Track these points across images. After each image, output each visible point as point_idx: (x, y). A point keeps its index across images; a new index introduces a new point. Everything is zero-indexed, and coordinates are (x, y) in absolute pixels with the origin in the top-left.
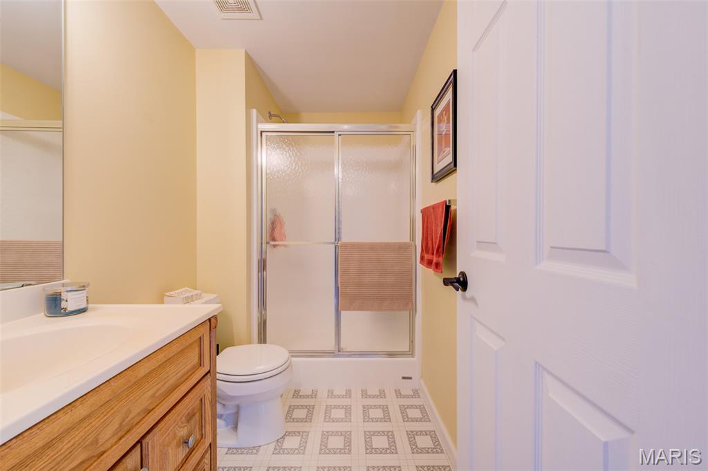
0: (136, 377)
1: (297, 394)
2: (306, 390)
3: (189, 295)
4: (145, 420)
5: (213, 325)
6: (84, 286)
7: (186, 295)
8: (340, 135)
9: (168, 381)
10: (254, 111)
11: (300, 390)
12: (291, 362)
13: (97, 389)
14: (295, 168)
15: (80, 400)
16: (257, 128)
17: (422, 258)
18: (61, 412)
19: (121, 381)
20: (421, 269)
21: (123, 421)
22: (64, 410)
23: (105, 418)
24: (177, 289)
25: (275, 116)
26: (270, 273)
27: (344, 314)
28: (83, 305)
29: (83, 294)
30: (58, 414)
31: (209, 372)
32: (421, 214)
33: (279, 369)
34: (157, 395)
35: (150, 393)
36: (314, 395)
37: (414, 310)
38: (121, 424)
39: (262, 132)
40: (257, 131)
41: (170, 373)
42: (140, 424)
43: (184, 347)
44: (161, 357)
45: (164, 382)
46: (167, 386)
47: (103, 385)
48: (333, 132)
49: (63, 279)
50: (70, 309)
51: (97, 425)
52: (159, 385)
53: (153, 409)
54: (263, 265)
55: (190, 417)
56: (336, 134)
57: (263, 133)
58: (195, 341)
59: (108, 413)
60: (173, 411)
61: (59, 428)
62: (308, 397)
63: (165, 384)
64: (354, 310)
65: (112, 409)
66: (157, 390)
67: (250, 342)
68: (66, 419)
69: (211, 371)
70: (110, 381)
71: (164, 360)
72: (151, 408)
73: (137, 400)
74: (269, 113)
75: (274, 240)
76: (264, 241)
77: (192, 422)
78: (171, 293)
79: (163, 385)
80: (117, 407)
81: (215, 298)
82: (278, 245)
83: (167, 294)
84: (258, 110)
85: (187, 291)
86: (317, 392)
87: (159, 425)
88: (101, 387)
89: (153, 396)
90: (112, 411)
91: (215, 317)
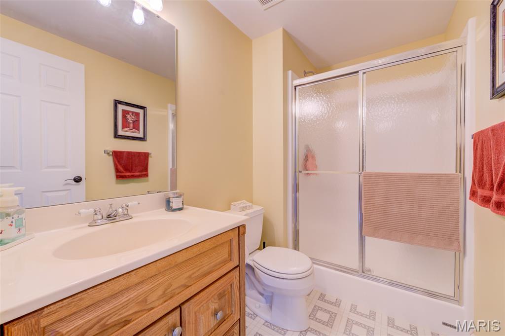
0: (176, 262)
1: (322, 297)
2: (331, 296)
3: (244, 205)
4: (184, 292)
5: (241, 231)
6: (181, 195)
7: (243, 206)
8: (364, 73)
9: (202, 268)
10: (290, 72)
11: (325, 295)
12: (313, 270)
13: (147, 266)
14: (322, 109)
15: (135, 271)
16: (292, 84)
17: (473, 194)
18: (122, 277)
19: (163, 263)
20: (472, 206)
21: (166, 290)
22: (124, 276)
23: (152, 286)
24: (240, 200)
25: (309, 73)
26: (301, 195)
27: (368, 240)
28: (181, 206)
29: (180, 200)
30: (120, 278)
31: (238, 266)
32: (472, 141)
33: (307, 272)
34: (193, 276)
35: (188, 274)
36: (337, 303)
37: (461, 251)
38: (164, 292)
39: (295, 87)
40: (292, 86)
41: (203, 263)
42: (180, 295)
43: (216, 245)
44: (195, 250)
45: (198, 268)
46: (201, 271)
47: (152, 264)
48: (358, 72)
49: (176, 190)
50: (174, 208)
51: (146, 290)
52: (195, 270)
53: (191, 285)
54: (296, 188)
55: (221, 296)
56: (361, 73)
57: (297, 88)
58: (226, 242)
59: (154, 283)
60: (207, 290)
61: (118, 287)
62: (332, 303)
63: (200, 269)
64: (379, 237)
65: (158, 281)
66: (193, 274)
67: (287, 247)
68: (123, 282)
69: (240, 265)
70: (157, 262)
71: (198, 253)
72: (189, 285)
73: (176, 278)
74: (304, 71)
75: (306, 168)
76: (297, 170)
77: (223, 300)
78: (235, 203)
79: (197, 271)
80: (162, 280)
81: (261, 210)
82: (311, 174)
83: (232, 203)
84: (294, 71)
85: (244, 203)
86: (341, 302)
87: (195, 298)
88: (150, 265)
89: (190, 277)
90: (158, 282)
91: (244, 226)
